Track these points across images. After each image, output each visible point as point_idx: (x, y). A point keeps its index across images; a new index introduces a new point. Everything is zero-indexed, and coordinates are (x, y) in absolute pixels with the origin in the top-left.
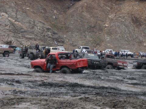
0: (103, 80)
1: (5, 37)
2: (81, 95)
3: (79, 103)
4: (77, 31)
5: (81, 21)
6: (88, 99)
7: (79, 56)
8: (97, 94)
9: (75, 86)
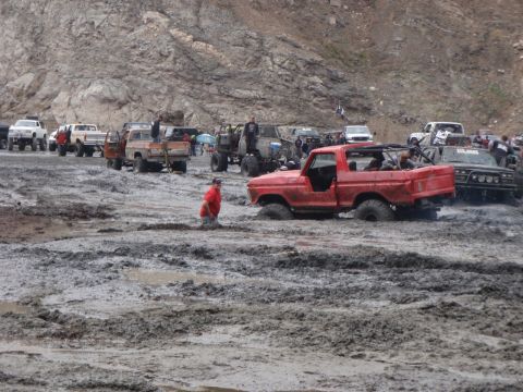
0: (510, 240)
1: (162, 97)
2: (426, 297)
3: (421, 324)
4: (416, 68)
5: (431, 32)
6: (456, 308)
7: (423, 155)
8: (488, 291)
9: (406, 266)
